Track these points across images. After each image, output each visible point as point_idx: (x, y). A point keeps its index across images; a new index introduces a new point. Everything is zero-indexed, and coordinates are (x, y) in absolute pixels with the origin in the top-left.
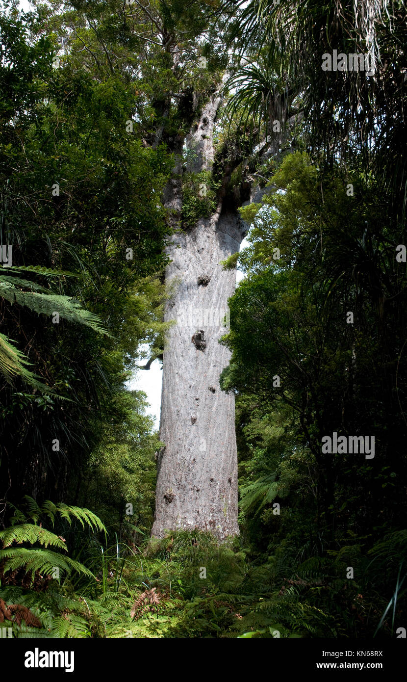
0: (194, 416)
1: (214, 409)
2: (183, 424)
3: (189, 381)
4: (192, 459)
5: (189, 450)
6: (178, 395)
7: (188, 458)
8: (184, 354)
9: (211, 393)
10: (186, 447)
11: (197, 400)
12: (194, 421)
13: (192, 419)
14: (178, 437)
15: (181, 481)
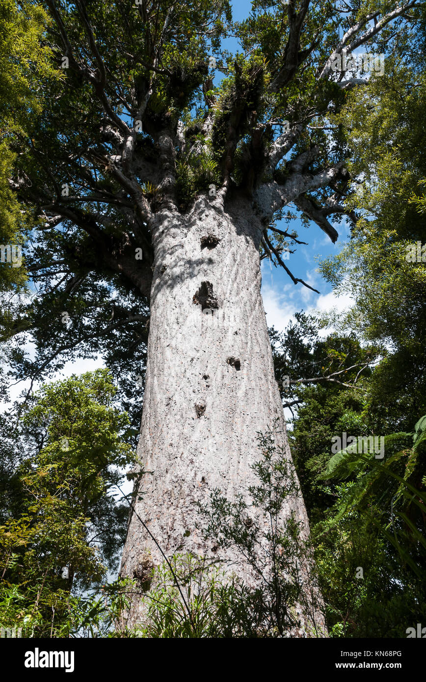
0: (200, 403)
1: (240, 393)
2: (178, 417)
3: (189, 353)
4: (199, 478)
5: (192, 462)
6: (169, 375)
7: (189, 479)
8: (180, 320)
9: (232, 369)
10: (185, 455)
11: (206, 377)
12: (200, 410)
13: (196, 406)
14: (167, 441)
15: (172, 529)
